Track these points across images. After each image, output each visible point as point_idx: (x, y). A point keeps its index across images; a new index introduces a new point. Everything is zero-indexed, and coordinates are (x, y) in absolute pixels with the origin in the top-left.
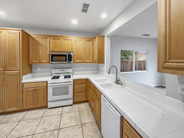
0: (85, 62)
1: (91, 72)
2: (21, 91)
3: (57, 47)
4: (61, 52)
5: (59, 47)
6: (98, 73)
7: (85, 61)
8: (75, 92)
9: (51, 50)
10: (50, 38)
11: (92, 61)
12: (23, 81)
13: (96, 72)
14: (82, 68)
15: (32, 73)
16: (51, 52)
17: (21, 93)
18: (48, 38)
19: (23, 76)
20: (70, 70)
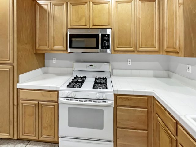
0: (138, 51)
1: (151, 72)
2: (15, 103)
3: (80, 19)
4: (88, 29)
5: (84, 19)
6: (169, 77)
7: (140, 49)
8: (118, 126)
9: (69, 27)
10: (67, 3)
11: (157, 49)
12: (19, 86)
13: (164, 73)
14: (129, 63)
15: (44, 66)
16: (69, 29)
17: (15, 107)
18: (63, 4)
19: (20, 76)
20: (105, 67)
